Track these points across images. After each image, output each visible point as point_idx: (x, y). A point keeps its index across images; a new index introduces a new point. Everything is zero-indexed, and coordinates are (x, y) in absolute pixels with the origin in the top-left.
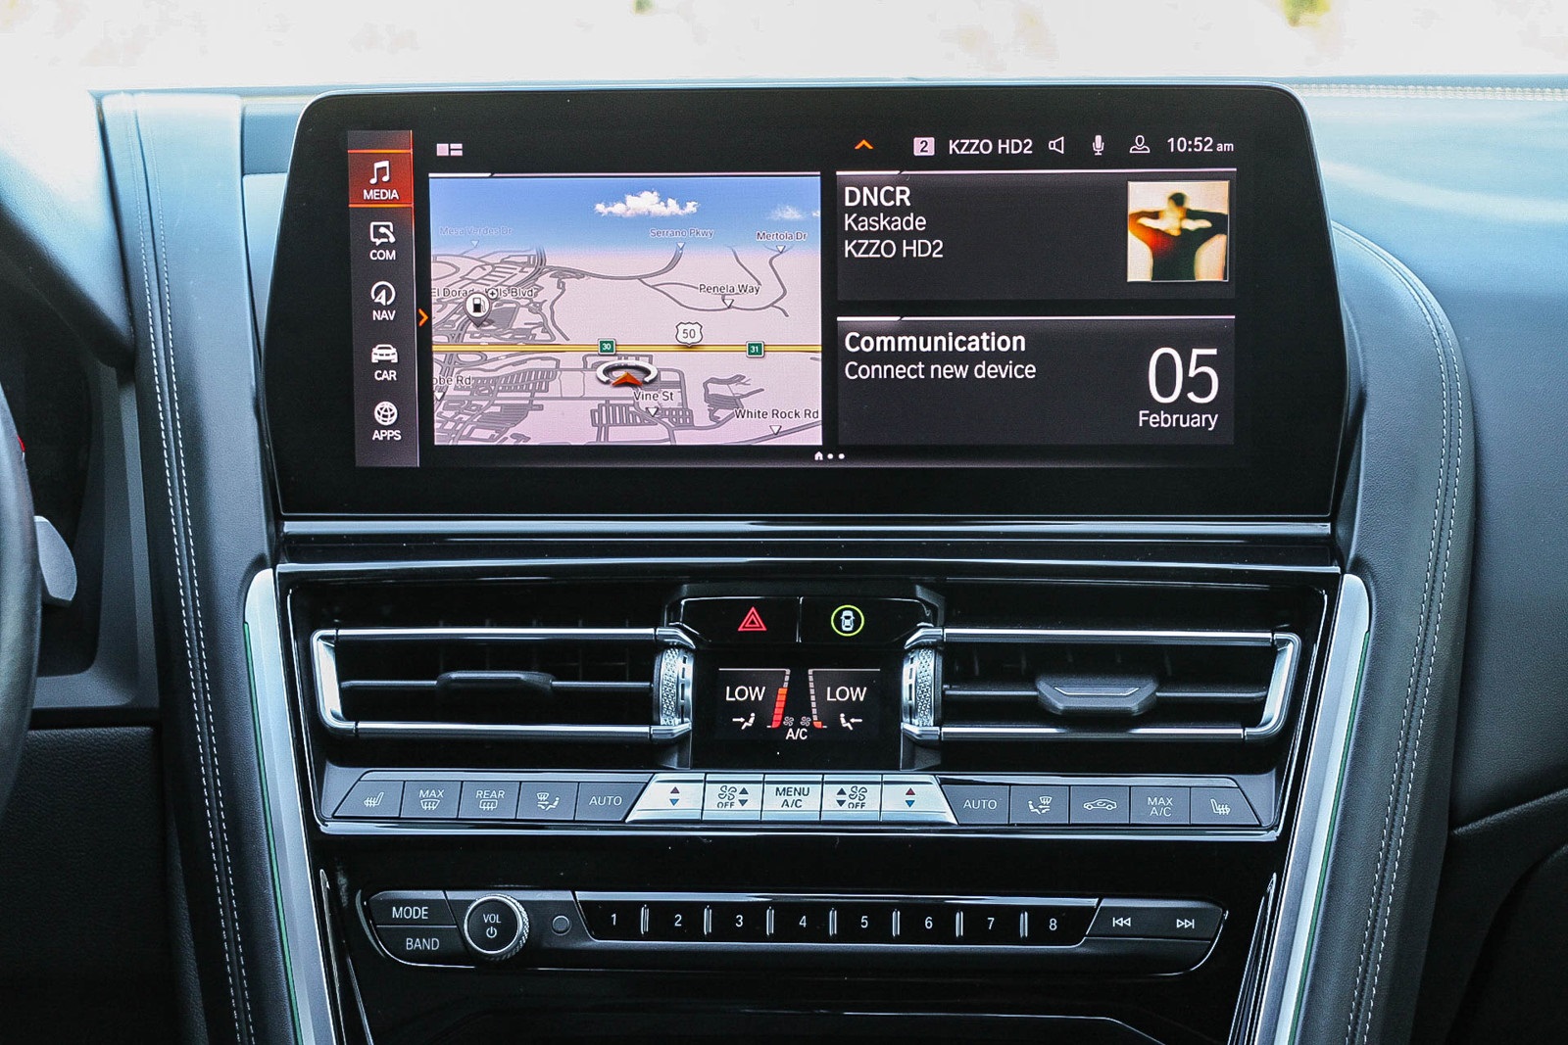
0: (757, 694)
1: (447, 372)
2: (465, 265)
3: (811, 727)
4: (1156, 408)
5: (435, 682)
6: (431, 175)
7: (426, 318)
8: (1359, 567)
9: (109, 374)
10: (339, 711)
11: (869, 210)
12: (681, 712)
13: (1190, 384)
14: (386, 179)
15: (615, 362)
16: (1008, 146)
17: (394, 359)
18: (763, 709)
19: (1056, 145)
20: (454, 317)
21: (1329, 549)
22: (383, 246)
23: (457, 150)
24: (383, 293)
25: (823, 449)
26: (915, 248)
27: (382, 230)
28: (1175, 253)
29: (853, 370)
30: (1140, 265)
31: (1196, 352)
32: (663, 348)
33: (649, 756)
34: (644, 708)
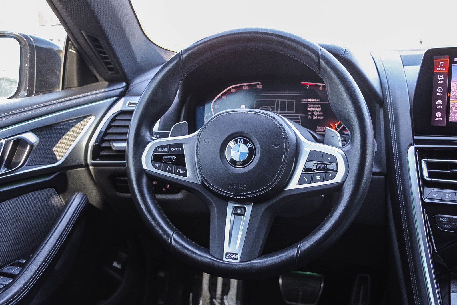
1: (453, 106)
5: (449, 171)
6: (453, 65)
7: (449, 95)
9: (377, 106)
10: (427, 176)
14: (442, 66)
20: (456, 95)
22: (441, 80)
24: (440, 90)
27: (441, 77)
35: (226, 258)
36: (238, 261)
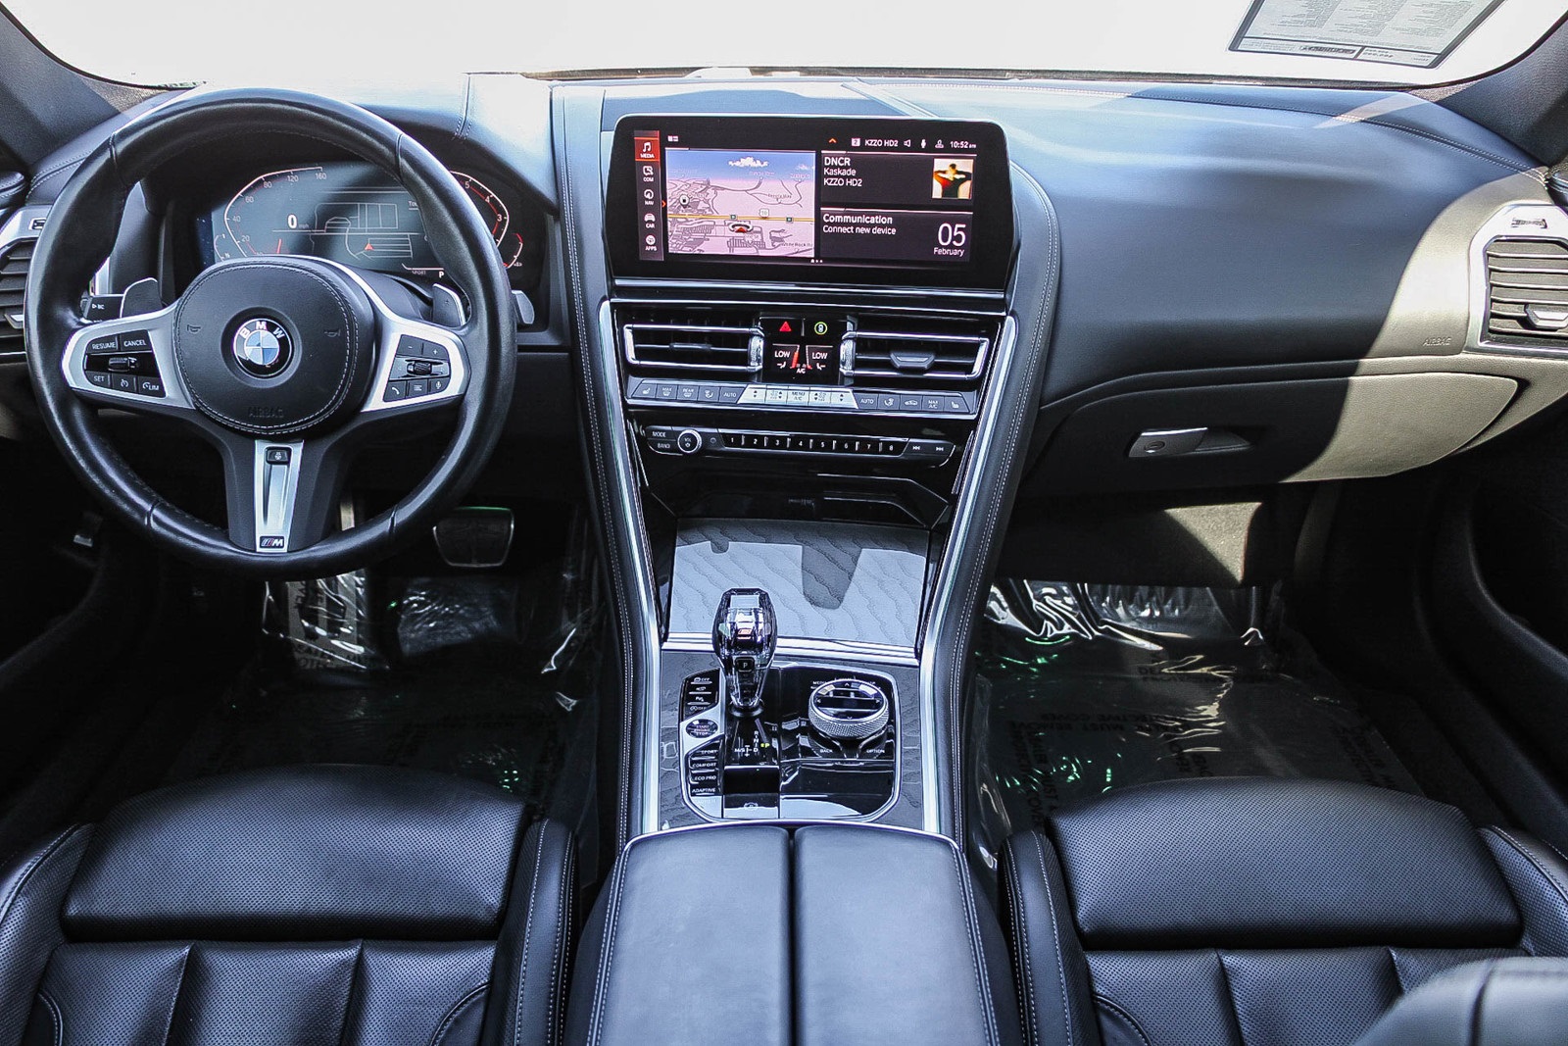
0: (787, 354)
1: (673, 225)
2: (680, 184)
3: (807, 368)
4: (941, 247)
5: (667, 347)
6: (666, 148)
7: (665, 204)
8: (1013, 314)
9: (549, 218)
10: (634, 357)
11: (834, 167)
12: (758, 361)
13: (954, 238)
14: (649, 150)
15: (736, 223)
16: (888, 143)
18: (789, 361)
19: (908, 143)
20: (675, 204)
21: (1001, 305)
22: (649, 176)
23: (676, 139)
24: (649, 194)
25: (815, 259)
26: (851, 182)
27: (647, 170)
28: (950, 187)
29: (826, 229)
30: (937, 192)
31: (957, 226)
32: (754, 218)
33: (746, 378)
34: (745, 359)
35: (261, 547)
36: (285, 550)
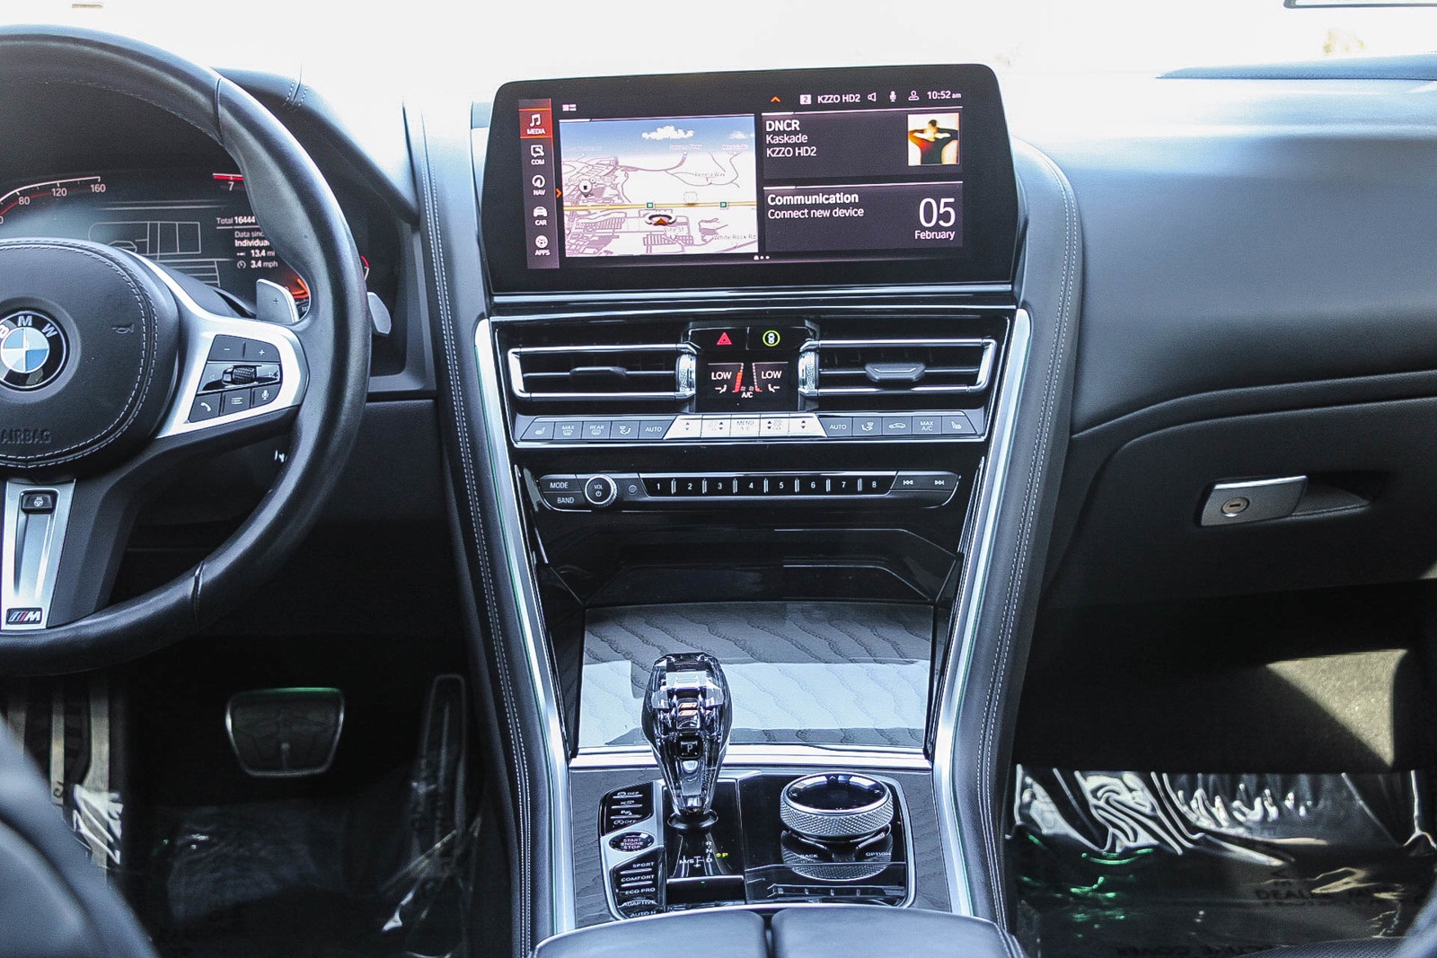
0: (727, 375)
1: (571, 220)
2: (578, 166)
3: (754, 391)
5: (568, 374)
6: (560, 121)
7: (560, 193)
9: (407, 227)
10: (523, 389)
11: (779, 133)
12: (690, 385)
14: (538, 123)
15: (654, 213)
17: (545, 214)
18: (730, 383)
20: (574, 193)
22: (538, 158)
23: (573, 108)
24: (539, 181)
25: (758, 254)
27: (537, 150)
29: (773, 214)
30: (914, 157)
32: (677, 206)
34: (671, 383)
35: (8, 623)
36: (42, 626)
